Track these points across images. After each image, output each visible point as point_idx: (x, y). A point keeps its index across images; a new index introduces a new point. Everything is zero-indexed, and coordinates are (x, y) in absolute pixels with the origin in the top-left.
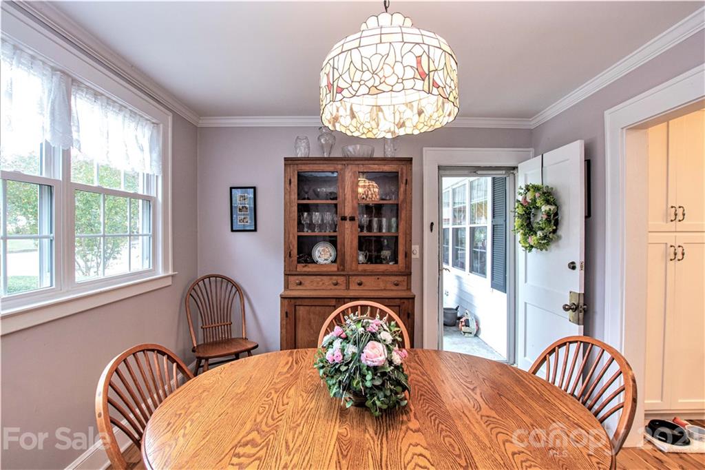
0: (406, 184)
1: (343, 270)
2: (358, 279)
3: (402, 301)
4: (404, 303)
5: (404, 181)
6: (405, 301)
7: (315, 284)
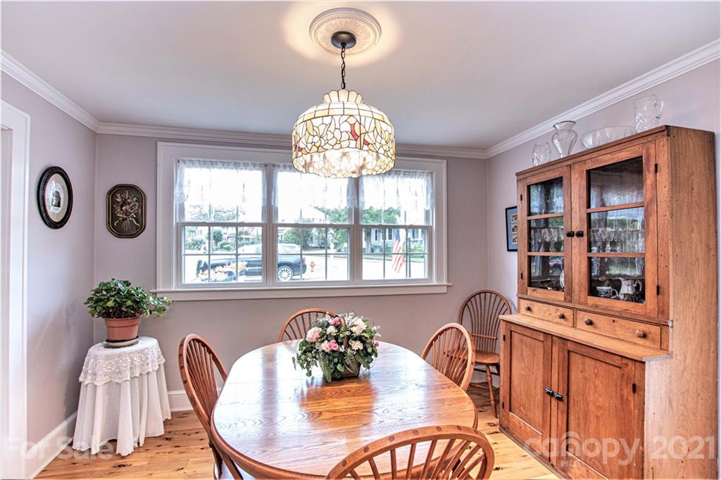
0: (656, 171)
1: (570, 302)
2: (588, 317)
3: (625, 361)
4: (627, 365)
5: (652, 168)
6: (630, 363)
7: (542, 314)
